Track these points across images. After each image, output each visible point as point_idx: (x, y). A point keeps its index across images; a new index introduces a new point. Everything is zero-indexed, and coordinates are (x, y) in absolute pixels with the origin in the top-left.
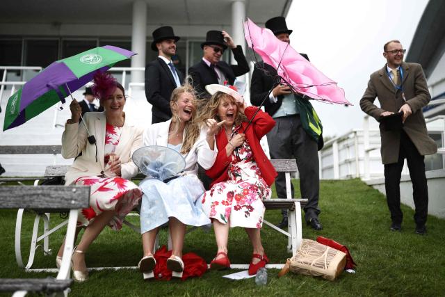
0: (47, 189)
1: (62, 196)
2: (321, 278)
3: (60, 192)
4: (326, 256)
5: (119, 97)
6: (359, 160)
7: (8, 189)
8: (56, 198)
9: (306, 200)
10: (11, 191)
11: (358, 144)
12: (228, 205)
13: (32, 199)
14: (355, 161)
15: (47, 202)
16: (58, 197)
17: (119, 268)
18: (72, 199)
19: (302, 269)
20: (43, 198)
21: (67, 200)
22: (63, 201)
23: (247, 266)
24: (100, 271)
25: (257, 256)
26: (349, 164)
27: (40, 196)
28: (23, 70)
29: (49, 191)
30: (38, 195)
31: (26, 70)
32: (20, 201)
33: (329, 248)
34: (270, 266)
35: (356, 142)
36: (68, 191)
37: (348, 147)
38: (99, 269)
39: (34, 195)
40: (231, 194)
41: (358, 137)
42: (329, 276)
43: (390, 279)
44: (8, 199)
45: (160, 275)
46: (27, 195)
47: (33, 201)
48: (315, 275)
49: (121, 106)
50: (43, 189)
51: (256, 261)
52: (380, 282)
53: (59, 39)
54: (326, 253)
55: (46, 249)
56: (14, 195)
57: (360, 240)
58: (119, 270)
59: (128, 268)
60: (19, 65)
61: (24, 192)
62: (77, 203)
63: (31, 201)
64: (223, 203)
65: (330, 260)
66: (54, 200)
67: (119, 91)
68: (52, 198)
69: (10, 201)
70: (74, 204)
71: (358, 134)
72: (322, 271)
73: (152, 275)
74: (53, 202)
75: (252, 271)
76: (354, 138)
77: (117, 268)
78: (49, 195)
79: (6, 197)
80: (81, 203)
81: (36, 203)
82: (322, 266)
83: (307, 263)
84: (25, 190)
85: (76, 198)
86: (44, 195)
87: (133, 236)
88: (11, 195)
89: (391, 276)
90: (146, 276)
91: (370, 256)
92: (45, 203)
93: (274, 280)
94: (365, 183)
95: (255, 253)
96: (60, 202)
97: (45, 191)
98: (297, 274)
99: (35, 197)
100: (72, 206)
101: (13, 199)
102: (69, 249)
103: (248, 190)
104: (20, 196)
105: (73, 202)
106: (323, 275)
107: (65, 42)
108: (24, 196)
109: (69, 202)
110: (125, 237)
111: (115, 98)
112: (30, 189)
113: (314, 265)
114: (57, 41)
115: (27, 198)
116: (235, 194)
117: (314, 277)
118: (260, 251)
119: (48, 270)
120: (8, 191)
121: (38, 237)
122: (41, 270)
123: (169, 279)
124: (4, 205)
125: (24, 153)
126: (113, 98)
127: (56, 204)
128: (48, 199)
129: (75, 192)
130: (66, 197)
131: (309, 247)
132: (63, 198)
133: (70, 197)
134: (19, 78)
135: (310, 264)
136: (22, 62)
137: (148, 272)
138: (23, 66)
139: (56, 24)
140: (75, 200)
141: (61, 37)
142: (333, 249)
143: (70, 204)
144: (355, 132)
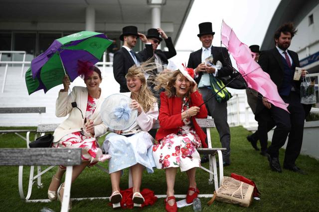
0: (49, 151)
1: (60, 156)
2: (239, 205)
3: (59, 153)
4: (241, 189)
5: (95, 78)
6: (240, 113)
7: (19, 151)
8: (56, 157)
9: (225, 149)
10: (21, 152)
11: (239, 102)
12: (177, 155)
13: (37, 158)
14: (237, 113)
15: (49, 160)
16: (58, 157)
17: (93, 198)
18: (68, 158)
19: (225, 199)
20: (46, 157)
21: (64, 159)
22: (61, 159)
23: (184, 196)
24: (80, 201)
25: (191, 189)
26: (232, 116)
27: (44, 156)
28: (12, 53)
29: (50, 152)
30: (42, 155)
31: (14, 53)
32: (28, 160)
33: (242, 183)
34: (201, 196)
35: (237, 102)
36: (65, 152)
37: (232, 104)
38: (79, 199)
39: (39, 155)
40: (178, 148)
41: (238, 98)
42: (245, 204)
43: (286, 204)
44: (19, 158)
45: (125, 205)
46: (34, 155)
47: (39, 159)
48: (235, 203)
49: (97, 84)
50: (45, 151)
51: (191, 193)
52: (280, 208)
53: (36, 32)
54: (241, 187)
55: (40, 184)
56: (24, 156)
57: (256, 174)
58: (93, 200)
59: (100, 198)
60: (10, 50)
61: (31, 153)
62: (72, 161)
63: (37, 160)
64: (173, 154)
65: (245, 193)
66: (54, 159)
67: (95, 74)
68: (52, 157)
69: (20, 160)
70: (70, 162)
71: (239, 96)
72: (240, 200)
73: (119, 205)
74: (54, 161)
75: (189, 200)
76: (236, 98)
77: (92, 199)
78: (50, 155)
79: (17, 157)
80: (75, 161)
81: (41, 161)
82: (240, 197)
83: (228, 195)
84: (32, 151)
85: (71, 158)
86: (46, 155)
87: (99, 172)
88: (21, 155)
89: (286, 202)
90: (114, 206)
91: (267, 186)
92: (48, 162)
93: (206, 208)
94: (246, 130)
95: (191, 187)
96: (58, 161)
97: (48, 153)
98: (221, 202)
99: (39, 157)
100: (68, 164)
101: (23, 158)
102: (66, 196)
103: (190, 145)
104: (28, 156)
105: (69, 160)
106: (241, 203)
107: (40, 34)
108: (31, 156)
109: (66, 160)
110: (93, 173)
111: (92, 79)
112: (36, 151)
113: (234, 196)
114: (35, 34)
115: (34, 158)
116: (181, 147)
117: (234, 204)
118: (194, 185)
119: (43, 201)
120: (19, 152)
121: (34, 176)
122: (37, 201)
123: (131, 208)
124: (16, 163)
125: (18, 112)
126: (91, 79)
127: (56, 162)
128: (49, 158)
129: (70, 153)
130: (63, 157)
131: (228, 183)
132: (61, 158)
133: (66, 157)
134: (10, 58)
135: (231, 195)
136: (12, 48)
137: (116, 203)
138: (13, 50)
139: (34, 23)
140: (70, 159)
141: (37, 31)
142: (246, 184)
143: (66, 162)
144: (237, 95)
